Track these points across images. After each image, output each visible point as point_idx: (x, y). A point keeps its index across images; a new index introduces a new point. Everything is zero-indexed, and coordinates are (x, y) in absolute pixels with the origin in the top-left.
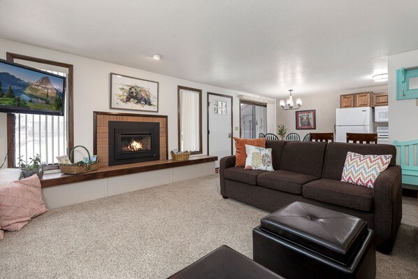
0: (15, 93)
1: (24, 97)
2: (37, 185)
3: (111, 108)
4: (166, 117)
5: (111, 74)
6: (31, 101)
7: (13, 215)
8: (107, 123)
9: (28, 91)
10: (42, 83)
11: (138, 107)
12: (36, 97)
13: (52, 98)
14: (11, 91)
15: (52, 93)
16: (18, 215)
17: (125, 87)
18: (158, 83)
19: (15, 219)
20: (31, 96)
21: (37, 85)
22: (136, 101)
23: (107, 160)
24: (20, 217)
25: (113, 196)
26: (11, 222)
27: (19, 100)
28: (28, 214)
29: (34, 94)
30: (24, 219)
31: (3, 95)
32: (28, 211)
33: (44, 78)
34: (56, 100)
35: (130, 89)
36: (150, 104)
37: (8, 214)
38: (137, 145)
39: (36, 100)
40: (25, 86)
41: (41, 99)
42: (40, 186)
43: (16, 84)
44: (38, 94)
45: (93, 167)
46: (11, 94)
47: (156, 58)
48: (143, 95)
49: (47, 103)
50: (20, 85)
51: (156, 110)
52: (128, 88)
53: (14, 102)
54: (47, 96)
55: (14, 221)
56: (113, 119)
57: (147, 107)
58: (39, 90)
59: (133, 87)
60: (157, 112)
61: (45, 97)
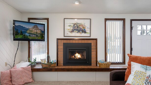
0: (23, 33)
1: (27, 34)
2: (29, 70)
3: (64, 36)
4: (96, 39)
5: (64, 19)
6: (30, 36)
7: (16, 81)
8: (62, 44)
9: (28, 32)
10: (34, 28)
11: (79, 34)
12: (32, 34)
13: (39, 34)
14: (22, 32)
15: (39, 32)
16: (18, 81)
17: (71, 25)
18: (90, 19)
19: (17, 82)
20: (30, 33)
21: (32, 29)
22: (77, 31)
23: (62, 63)
24: (19, 82)
25: (60, 81)
26: (15, 83)
27: (25, 36)
28: (22, 81)
29: (31, 33)
30: (20, 83)
31: (18, 34)
32: (23, 80)
33: (35, 26)
34: (41, 35)
35: (74, 25)
36: (85, 32)
37: (14, 80)
38: (78, 56)
39: (32, 35)
40: (27, 29)
41: (34, 34)
42: (31, 71)
43: (24, 29)
44: (32, 33)
45: (52, 65)
46: (22, 33)
47: (77, 3)
48: (81, 27)
49: (37, 36)
50: (25, 30)
51: (89, 36)
52: (73, 25)
53: (23, 36)
54: (37, 33)
55: (17, 83)
56: (65, 42)
57: (83, 34)
58: (33, 31)
59: (75, 24)
60: (90, 36)
61: (36, 34)
